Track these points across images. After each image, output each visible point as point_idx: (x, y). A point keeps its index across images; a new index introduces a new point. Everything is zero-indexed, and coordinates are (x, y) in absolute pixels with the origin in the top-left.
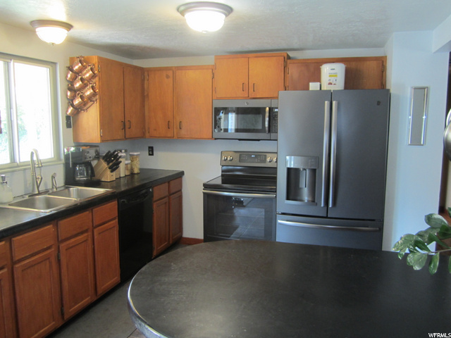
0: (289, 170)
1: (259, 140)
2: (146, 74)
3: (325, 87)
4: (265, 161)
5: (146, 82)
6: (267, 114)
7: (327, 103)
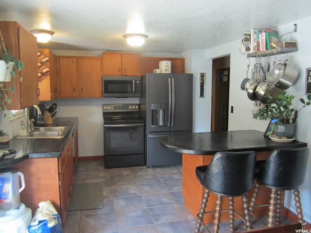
0: (153, 110)
1: (127, 97)
2: (58, 59)
3: (164, 72)
4: (128, 109)
5: (58, 64)
6: (134, 84)
7: (169, 79)
